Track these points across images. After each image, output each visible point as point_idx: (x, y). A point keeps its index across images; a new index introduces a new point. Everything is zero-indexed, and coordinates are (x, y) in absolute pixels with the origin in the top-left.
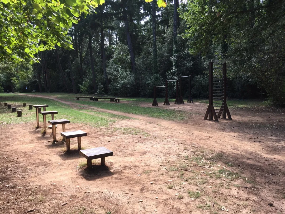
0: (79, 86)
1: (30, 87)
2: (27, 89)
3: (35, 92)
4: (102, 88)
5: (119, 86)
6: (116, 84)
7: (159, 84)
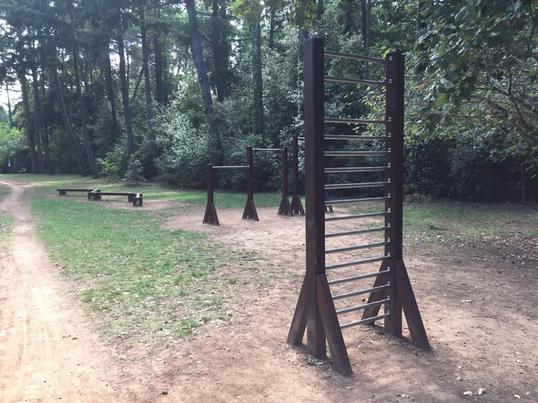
0: (98, 162)
1: (15, 162)
2: (9, 165)
3: (24, 173)
4: (139, 167)
5: (176, 162)
6: (169, 158)
7: (263, 158)
